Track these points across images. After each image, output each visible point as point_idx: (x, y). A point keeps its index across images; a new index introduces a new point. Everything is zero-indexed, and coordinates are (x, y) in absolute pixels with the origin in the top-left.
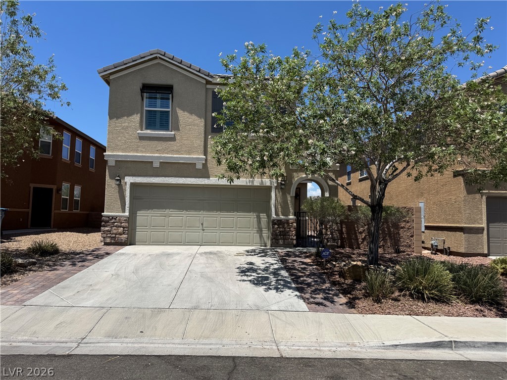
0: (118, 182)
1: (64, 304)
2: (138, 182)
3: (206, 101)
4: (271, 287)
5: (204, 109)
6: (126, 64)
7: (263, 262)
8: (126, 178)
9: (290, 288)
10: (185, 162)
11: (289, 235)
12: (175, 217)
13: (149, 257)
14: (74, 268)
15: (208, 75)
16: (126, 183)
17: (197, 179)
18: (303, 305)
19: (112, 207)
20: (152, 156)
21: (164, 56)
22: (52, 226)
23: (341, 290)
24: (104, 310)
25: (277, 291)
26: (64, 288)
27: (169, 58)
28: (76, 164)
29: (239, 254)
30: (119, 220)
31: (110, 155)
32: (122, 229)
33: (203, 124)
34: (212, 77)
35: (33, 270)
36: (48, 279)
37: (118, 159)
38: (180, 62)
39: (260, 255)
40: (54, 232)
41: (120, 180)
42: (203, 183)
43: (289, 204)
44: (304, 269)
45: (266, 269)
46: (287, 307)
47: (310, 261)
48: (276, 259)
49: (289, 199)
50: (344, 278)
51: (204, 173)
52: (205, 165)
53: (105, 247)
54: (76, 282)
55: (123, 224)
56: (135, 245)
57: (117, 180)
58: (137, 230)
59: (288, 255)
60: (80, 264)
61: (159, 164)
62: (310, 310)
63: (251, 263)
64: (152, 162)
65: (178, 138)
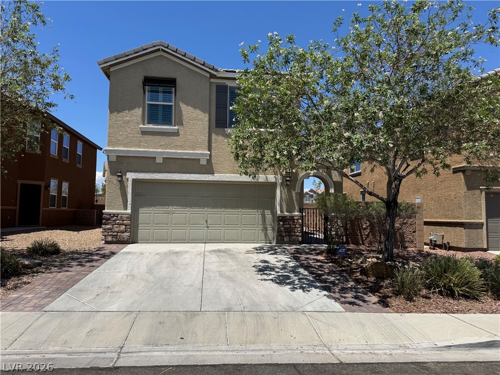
0: (120, 179)
1: (87, 308)
2: (141, 178)
3: (210, 95)
4: (296, 286)
5: (208, 104)
6: (128, 56)
7: (277, 260)
8: (128, 174)
9: (316, 287)
10: (189, 157)
11: (294, 232)
12: (179, 214)
13: (157, 256)
14: (83, 268)
15: (213, 69)
16: (128, 179)
17: (201, 175)
18: (337, 306)
19: (113, 204)
20: (155, 152)
21: (167, 48)
22: (40, 224)
23: (368, 288)
24: (132, 314)
25: (304, 291)
26: (81, 290)
27: (173, 51)
28: (64, 160)
29: (248, 252)
30: (121, 217)
31: (111, 150)
32: (124, 226)
33: (207, 119)
34: (217, 71)
35: (40, 272)
36: (59, 281)
37: (119, 155)
38: (184, 54)
39: (270, 253)
40: (44, 230)
41: (121, 176)
42: (208, 179)
43: (295, 200)
44: (321, 266)
45: (284, 267)
46: (321, 307)
47: (323, 258)
48: (288, 257)
49: (294, 195)
50: (366, 275)
51: (209, 169)
52: (209, 161)
53: (107, 245)
54: (91, 284)
55: (124, 222)
56: (137, 243)
57: (119, 176)
58: (139, 228)
59: (297, 251)
60: (88, 264)
61: (162, 160)
62: (347, 310)
63: (265, 262)
64: (155, 158)
65: (181, 133)
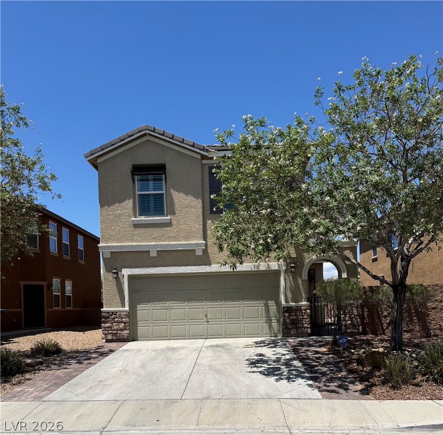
0: (115, 275)
1: (80, 399)
2: (136, 273)
3: (202, 178)
4: (282, 377)
5: (201, 188)
6: (114, 145)
7: (274, 353)
8: (123, 270)
9: (303, 378)
10: (184, 249)
11: (302, 323)
12: (177, 309)
13: (154, 353)
14: (81, 365)
15: (203, 149)
16: (123, 275)
17: (198, 267)
18: (316, 393)
19: (111, 302)
20: (149, 245)
21: (154, 131)
22: (46, 326)
23: (358, 377)
24: (118, 403)
25: (289, 381)
26: (76, 384)
27: (160, 134)
28: (65, 257)
29: (247, 346)
30: (120, 315)
31: (105, 246)
32: (123, 324)
33: (201, 205)
34: (208, 151)
35: (41, 370)
36: (58, 377)
37: (113, 251)
38: (171, 137)
39: (269, 346)
40: (50, 331)
41: (117, 273)
42: (204, 271)
43: (301, 288)
44: (319, 358)
45: (278, 360)
46: (299, 395)
47: (326, 350)
48: (287, 349)
49: (300, 282)
50: (362, 365)
51: (205, 260)
52: (205, 251)
53: (107, 344)
54: (86, 379)
55: (123, 319)
56: (138, 340)
57: (114, 273)
58: (138, 325)
59: (301, 344)
60: (86, 362)
61: (156, 253)
62: (324, 397)
63: (261, 355)
64: (149, 251)
65: (174, 223)
